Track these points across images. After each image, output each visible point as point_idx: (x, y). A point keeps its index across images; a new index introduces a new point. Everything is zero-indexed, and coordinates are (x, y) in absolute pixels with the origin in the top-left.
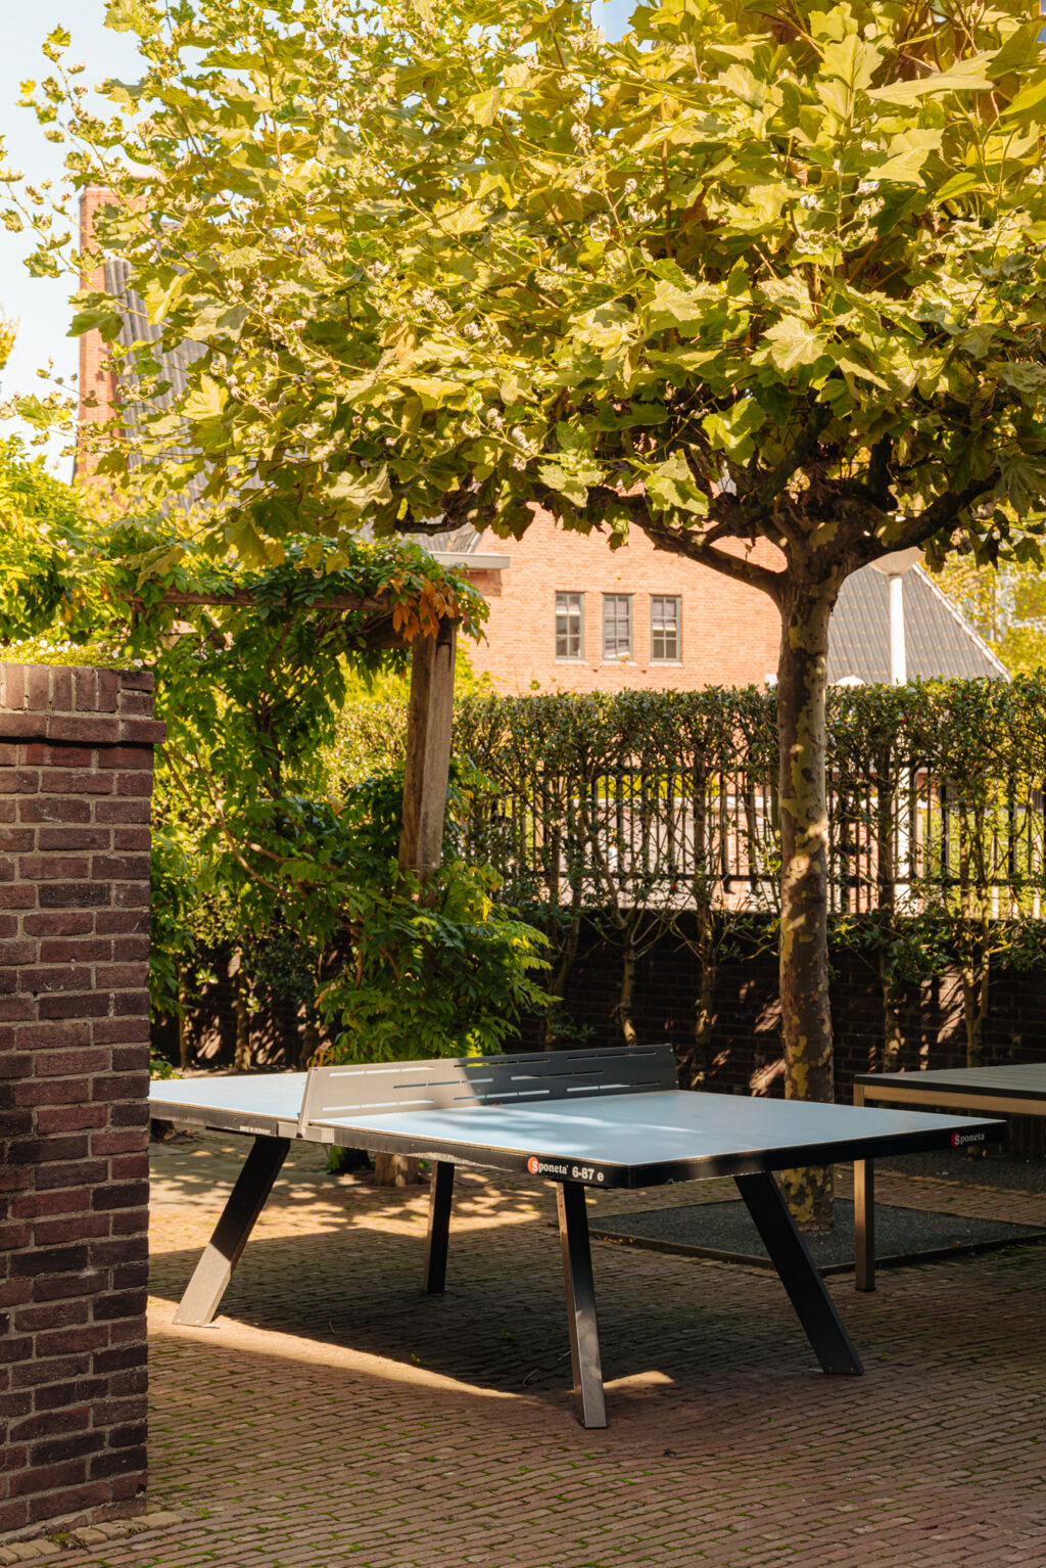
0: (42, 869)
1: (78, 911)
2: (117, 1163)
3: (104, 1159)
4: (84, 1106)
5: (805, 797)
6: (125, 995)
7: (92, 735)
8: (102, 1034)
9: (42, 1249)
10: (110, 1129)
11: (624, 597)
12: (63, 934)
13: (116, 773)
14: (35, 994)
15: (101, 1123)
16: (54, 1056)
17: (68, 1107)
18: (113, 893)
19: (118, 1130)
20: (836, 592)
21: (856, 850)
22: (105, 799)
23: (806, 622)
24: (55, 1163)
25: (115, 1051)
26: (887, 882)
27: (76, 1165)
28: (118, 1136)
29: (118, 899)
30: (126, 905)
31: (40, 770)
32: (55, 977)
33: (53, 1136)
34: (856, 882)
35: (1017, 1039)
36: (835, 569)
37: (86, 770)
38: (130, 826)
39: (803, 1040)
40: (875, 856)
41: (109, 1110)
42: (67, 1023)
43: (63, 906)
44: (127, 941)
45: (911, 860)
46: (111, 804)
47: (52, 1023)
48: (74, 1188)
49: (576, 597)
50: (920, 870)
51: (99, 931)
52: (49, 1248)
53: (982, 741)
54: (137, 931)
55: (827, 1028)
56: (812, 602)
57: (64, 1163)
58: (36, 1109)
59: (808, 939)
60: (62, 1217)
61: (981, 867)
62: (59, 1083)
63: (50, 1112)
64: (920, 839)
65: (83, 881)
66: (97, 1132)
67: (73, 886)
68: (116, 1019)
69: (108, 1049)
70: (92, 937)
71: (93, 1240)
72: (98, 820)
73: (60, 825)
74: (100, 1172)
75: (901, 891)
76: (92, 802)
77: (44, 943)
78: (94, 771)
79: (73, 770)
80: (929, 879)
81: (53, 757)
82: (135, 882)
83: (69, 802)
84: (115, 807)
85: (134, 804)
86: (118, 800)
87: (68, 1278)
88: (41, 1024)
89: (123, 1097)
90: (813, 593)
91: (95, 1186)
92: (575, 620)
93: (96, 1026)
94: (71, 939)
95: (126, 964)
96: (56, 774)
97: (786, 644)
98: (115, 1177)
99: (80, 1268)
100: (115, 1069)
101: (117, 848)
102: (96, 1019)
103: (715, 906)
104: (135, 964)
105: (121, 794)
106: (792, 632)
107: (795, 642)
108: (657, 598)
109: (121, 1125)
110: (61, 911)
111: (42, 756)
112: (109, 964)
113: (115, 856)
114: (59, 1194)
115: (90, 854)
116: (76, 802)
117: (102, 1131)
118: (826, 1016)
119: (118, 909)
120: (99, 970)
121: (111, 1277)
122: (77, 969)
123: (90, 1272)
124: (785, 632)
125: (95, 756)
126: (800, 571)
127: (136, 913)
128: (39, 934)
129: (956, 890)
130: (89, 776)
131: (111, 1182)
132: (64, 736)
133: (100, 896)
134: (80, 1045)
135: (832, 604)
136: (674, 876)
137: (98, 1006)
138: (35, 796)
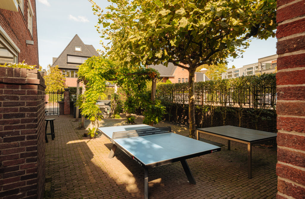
0: (4, 111)
1: (15, 119)
2: (27, 170)
3: (24, 170)
4: (18, 159)
5: (192, 93)
6: (29, 136)
7: (17, 82)
8: (22, 144)
9: (5, 191)
10: (26, 163)
11: (184, 78)
12: (10, 124)
13: (26, 90)
14: (3, 137)
15: (23, 162)
16: (8, 150)
17: (13, 160)
18: (26, 115)
19: (28, 163)
20: (196, 69)
21: (199, 98)
22: (24, 95)
23: (192, 73)
24: (9, 172)
25: (27, 147)
26: (203, 102)
27: (16, 172)
28: (28, 165)
29: (27, 116)
30: (30, 117)
31: (3, 89)
32: (8, 133)
33: (8, 167)
34: (199, 101)
35: (217, 118)
36: (195, 66)
37: (18, 89)
38: (30, 101)
39: (192, 121)
40: (201, 99)
41: (25, 160)
42: (12, 143)
43: (10, 118)
44: (30, 125)
45: (205, 99)
46: (25, 96)
47: (8, 143)
48: (15, 177)
49: (180, 79)
50: (206, 100)
51: (22, 123)
52: (7, 190)
53: (213, 87)
54: (33, 122)
55: (194, 120)
56: (193, 70)
57: (12, 172)
58: (3, 162)
59: (192, 110)
60: (11, 183)
61: (213, 100)
62: (10, 156)
63: (7, 162)
64: (206, 98)
65: (17, 113)
66: (22, 164)
67: (14, 114)
68: (27, 141)
69: (25, 147)
70: (20, 124)
71: (21, 187)
72: (21, 100)
73: (10, 101)
74: (23, 172)
75: (204, 103)
76: (19, 96)
77: (5, 126)
78: (20, 90)
79: (13, 89)
80: (207, 102)
81: (7, 87)
82: (32, 112)
83: (12, 96)
84: (26, 97)
85: (32, 96)
86: (27, 95)
87: (13, 196)
88: (4, 143)
89: (29, 156)
90: (193, 69)
91: (21, 176)
92: (180, 80)
93: (21, 143)
94: (13, 125)
95: (30, 129)
96: (8, 90)
97: (189, 76)
98: (27, 173)
99: (17, 193)
100: (27, 151)
101: (27, 106)
102: (21, 141)
103: (185, 103)
104: (33, 129)
105: (28, 94)
106: (190, 74)
107: (191, 75)
108: (186, 79)
109: (29, 162)
110: (10, 119)
111: (4, 86)
112: (25, 130)
113: (27, 107)
114: (10, 179)
115: (19, 107)
116: (14, 96)
117: (23, 164)
118: (194, 118)
119: (28, 118)
120: (22, 131)
121: (26, 194)
122: (15, 131)
123: (20, 193)
124: (189, 74)
125: (20, 86)
126: (191, 67)
127: (33, 119)
128: (3, 124)
129: (210, 103)
130: (18, 91)
131: (26, 174)
132: (9, 82)
133: (23, 115)
134: (16, 147)
135: (195, 71)
136: (181, 100)
137: (22, 138)
138: (2, 95)
